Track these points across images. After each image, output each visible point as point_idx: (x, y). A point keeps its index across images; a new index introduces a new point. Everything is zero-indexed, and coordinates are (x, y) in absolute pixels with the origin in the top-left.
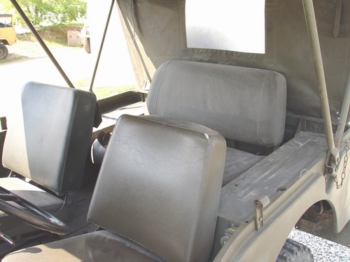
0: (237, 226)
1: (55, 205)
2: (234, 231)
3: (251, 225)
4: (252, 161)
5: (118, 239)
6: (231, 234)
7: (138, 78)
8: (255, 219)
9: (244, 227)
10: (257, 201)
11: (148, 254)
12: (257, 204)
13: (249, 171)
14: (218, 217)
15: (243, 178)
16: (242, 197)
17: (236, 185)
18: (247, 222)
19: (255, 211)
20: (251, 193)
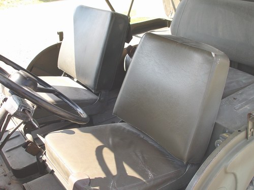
0: (231, 133)
1: (92, 100)
2: (227, 136)
3: (243, 134)
4: (250, 80)
5: (135, 131)
6: (225, 138)
7: (166, 8)
8: (247, 129)
9: (237, 135)
10: (251, 114)
11: (156, 146)
12: (250, 117)
13: (246, 89)
14: (216, 123)
15: (241, 94)
16: (238, 109)
17: (235, 99)
18: (239, 131)
19: (248, 122)
20: (246, 106)
